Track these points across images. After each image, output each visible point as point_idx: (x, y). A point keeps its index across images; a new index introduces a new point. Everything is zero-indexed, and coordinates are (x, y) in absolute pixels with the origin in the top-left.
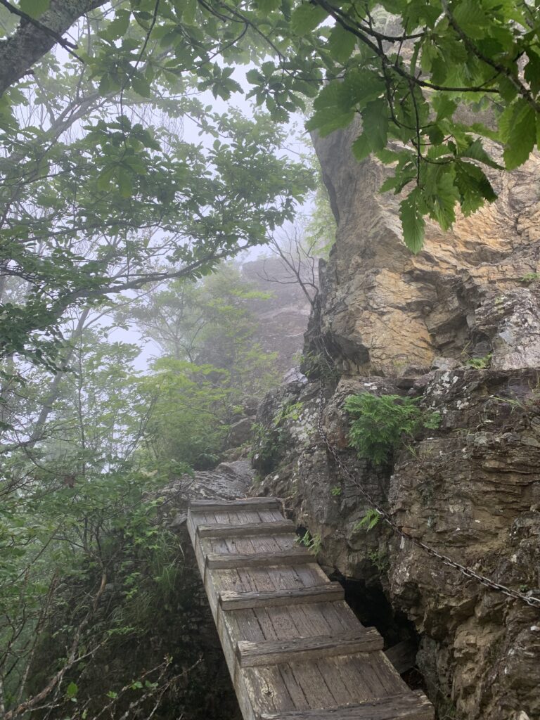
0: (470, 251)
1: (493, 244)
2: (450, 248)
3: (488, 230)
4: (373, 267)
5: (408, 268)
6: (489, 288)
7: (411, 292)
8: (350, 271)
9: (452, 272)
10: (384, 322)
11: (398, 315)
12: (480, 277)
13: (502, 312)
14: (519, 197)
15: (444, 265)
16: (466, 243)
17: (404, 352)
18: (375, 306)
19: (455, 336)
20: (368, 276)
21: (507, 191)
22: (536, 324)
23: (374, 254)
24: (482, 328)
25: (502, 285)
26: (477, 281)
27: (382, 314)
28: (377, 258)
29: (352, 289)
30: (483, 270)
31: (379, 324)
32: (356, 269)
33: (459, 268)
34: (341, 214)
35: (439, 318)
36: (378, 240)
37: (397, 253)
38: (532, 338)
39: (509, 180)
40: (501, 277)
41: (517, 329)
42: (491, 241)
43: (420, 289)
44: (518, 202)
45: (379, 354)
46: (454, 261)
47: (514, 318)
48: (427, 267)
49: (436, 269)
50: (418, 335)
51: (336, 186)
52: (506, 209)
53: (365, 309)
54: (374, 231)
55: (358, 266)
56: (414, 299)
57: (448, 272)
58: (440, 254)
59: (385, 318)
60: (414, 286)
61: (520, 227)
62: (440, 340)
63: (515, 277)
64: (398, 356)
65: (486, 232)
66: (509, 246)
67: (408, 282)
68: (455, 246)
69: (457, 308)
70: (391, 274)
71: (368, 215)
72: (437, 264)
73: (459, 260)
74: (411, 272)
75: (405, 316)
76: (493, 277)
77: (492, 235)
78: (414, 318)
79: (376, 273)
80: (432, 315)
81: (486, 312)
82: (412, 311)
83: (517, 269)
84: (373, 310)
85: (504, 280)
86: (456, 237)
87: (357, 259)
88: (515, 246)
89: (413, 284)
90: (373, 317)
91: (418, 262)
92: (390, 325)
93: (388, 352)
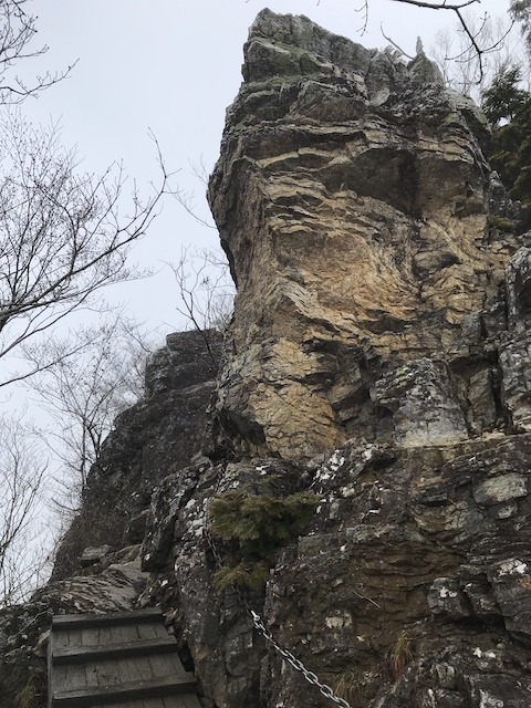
0: (373, 320)
1: (397, 312)
2: (352, 316)
3: (392, 297)
4: (271, 336)
5: (307, 338)
6: (391, 358)
7: (309, 363)
8: (248, 341)
9: (353, 341)
10: (280, 396)
11: (296, 388)
12: (382, 346)
13: (404, 383)
14: (422, 264)
15: (345, 335)
16: (369, 312)
17: (302, 429)
18: (271, 379)
19: (359, 411)
20: (263, 346)
21: (410, 259)
22: (440, 397)
23: (272, 322)
24: (383, 402)
25: (405, 355)
26: (379, 351)
27: (281, 387)
28: (274, 326)
29: (248, 360)
30: (384, 340)
31: (275, 398)
32: (253, 339)
33: (360, 338)
34: (239, 280)
35: (341, 391)
36: (275, 307)
37: (295, 321)
38: (436, 412)
39: (412, 247)
40: (402, 346)
41: (419, 403)
42: (395, 309)
43: (320, 360)
44: (421, 269)
45: (275, 432)
46: (356, 330)
47: (415, 391)
48: (327, 337)
49: (336, 338)
50: (319, 410)
51: (234, 251)
52: (410, 277)
53: (260, 381)
54: (271, 298)
55: (255, 335)
56: (314, 370)
57: (350, 342)
58: (341, 322)
59: (282, 391)
60: (314, 356)
61: (424, 294)
62: (343, 415)
63: (419, 346)
64: (296, 434)
65: (388, 299)
66: (414, 315)
67: (307, 352)
68: (356, 314)
69: (360, 380)
70: (289, 344)
71: (265, 281)
72: (337, 333)
73: (361, 329)
74: (309, 342)
75: (304, 389)
76: (395, 347)
77: (395, 303)
78: (314, 391)
79: (272, 343)
80: (334, 388)
81: (387, 384)
82: (312, 383)
83: (421, 339)
84: (268, 383)
85: (408, 350)
86: (358, 305)
87: (254, 327)
88: (420, 314)
89: (312, 354)
90: (270, 391)
91: (316, 330)
92: (288, 399)
93: (285, 431)
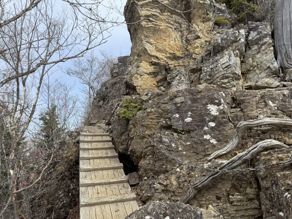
0: (171, 56)
1: (178, 54)
2: (165, 55)
3: (178, 49)
4: (140, 60)
5: (151, 61)
6: (174, 68)
7: (151, 69)
8: (134, 61)
9: (164, 63)
10: (142, 78)
11: (146, 76)
12: (171, 64)
13: (175, 76)
14: (189, 38)
15: (162, 60)
16: (170, 53)
17: (147, 88)
18: (139, 73)
19: (164, 83)
20: (138, 63)
21: (185, 36)
22: (184, 80)
23: (141, 56)
24: (169, 81)
25: (178, 67)
26: (170, 66)
27: (141, 75)
28: (142, 57)
29: (134, 67)
30: (173, 62)
31: (140, 79)
32: (136, 61)
33: (166, 62)
34: (133, 42)
35: (159, 77)
36: (142, 51)
37: (147, 56)
38: (182, 84)
39: (187, 32)
40: (178, 65)
41: (178, 81)
42: (178, 53)
43: (154, 68)
44: (188, 40)
45: (139, 88)
46: (165, 59)
47: (177, 78)
48: (156, 61)
49: (159, 61)
50: (153, 83)
51: (131, 32)
52: (184, 42)
53: (136, 74)
54: (141, 48)
55: (137, 59)
56: (152, 71)
57: (163, 63)
58: (161, 57)
59: (142, 77)
60: (152, 67)
61: (188, 48)
62: (160, 84)
63: (182, 65)
64: (145, 89)
65: (177, 50)
66: (184, 55)
67: (150, 66)
68: (166, 54)
69: (164, 74)
70: (145, 63)
71: (140, 42)
72: (160, 60)
73: (167, 59)
74: (151, 62)
75: (149, 76)
76: (176, 65)
77: (178, 51)
78: (152, 77)
79: (141, 62)
80: (158, 76)
81: (170, 75)
82: (151, 75)
83: (183, 62)
84: (138, 74)
85: (179, 66)
86: (167, 51)
87: (136, 57)
88: (186, 54)
89: (152, 66)
90: (138, 76)
91: (154, 59)
92: (144, 79)
93: (142, 88)
